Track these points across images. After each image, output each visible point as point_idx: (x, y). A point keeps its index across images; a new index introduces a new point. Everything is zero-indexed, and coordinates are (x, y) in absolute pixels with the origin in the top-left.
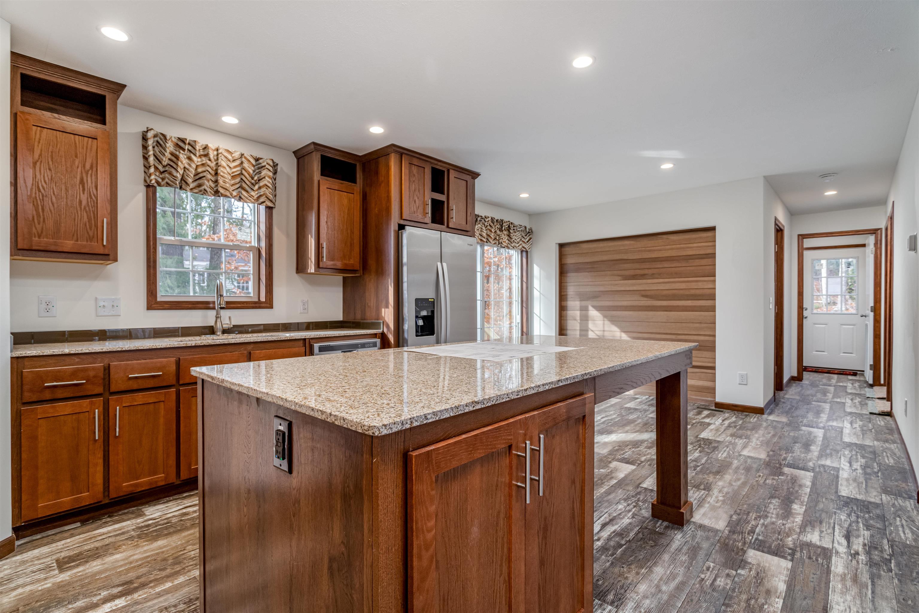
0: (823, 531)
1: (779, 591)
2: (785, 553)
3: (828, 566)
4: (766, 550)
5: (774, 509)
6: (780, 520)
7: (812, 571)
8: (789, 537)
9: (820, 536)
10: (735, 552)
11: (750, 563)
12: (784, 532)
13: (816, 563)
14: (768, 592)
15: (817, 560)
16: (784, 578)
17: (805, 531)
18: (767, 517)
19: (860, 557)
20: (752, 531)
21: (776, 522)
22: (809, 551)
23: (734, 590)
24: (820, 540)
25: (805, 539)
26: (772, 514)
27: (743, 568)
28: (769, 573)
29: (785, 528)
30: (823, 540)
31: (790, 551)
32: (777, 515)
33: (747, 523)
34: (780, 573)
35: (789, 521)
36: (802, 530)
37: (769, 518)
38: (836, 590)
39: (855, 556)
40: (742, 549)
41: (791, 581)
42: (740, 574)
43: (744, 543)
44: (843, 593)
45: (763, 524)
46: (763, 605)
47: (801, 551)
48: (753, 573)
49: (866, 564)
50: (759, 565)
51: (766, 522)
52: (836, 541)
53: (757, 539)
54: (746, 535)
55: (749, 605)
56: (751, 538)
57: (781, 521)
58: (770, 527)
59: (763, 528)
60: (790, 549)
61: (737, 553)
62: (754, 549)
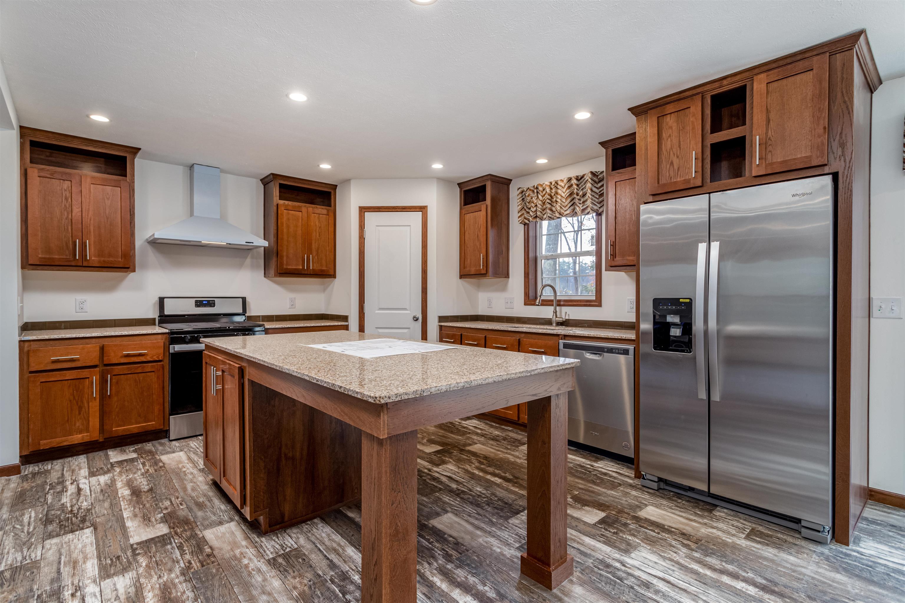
0: (115, 600)
1: (129, 520)
2: (142, 548)
3: (100, 560)
4: (157, 540)
5: (184, 592)
6: (167, 580)
7: (112, 547)
8: (146, 565)
9: (116, 590)
10: (176, 524)
11: (160, 523)
12: (153, 568)
13: (111, 557)
14: (135, 516)
15: (111, 560)
16: (131, 529)
17: (135, 585)
18: (183, 574)
19: (70, 592)
20: (180, 547)
21: (169, 574)
22: (121, 563)
23: (156, 505)
24: (115, 584)
25: (130, 573)
26: (180, 583)
27: (161, 518)
28: (142, 526)
29: (156, 574)
30: (112, 587)
31: (137, 552)
32: (175, 585)
33: (192, 552)
34: (135, 531)
35: (158, 586)
36: (138, 585)
37: (178, 574)
38: (90, 545)
39: (76, 589)
40: (174, 528)
41: (125, 531)
42: (160, 513)
43: (176, 533)
44: (85, 546)
45: (178, 562)
46: (135, 509)
47: (127, 558)
48: (153, 519)
49: (64, 587)
50: (153, 526)
51: (177, 566)
52: (98, 594)
53: (171, 543)
54: (182, 541)
55: (142, 504)
56: (176, 541)
57: (165, 579)
58: (170, 564)
59: (175, 558)
60: (139, 554)
61: (174, 523)
62: (166, 535)
